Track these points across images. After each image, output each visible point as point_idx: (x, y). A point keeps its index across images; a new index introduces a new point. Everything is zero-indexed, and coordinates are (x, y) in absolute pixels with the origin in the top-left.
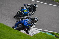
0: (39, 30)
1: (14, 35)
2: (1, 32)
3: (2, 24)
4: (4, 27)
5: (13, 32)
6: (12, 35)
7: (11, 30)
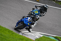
0: (41, 34)
1: (16, 39)
2: (3, 36)
3: (3, 27)
4: (5, 31)
5: (15, 36)
6: (14, 39)
7: (13, 34)
